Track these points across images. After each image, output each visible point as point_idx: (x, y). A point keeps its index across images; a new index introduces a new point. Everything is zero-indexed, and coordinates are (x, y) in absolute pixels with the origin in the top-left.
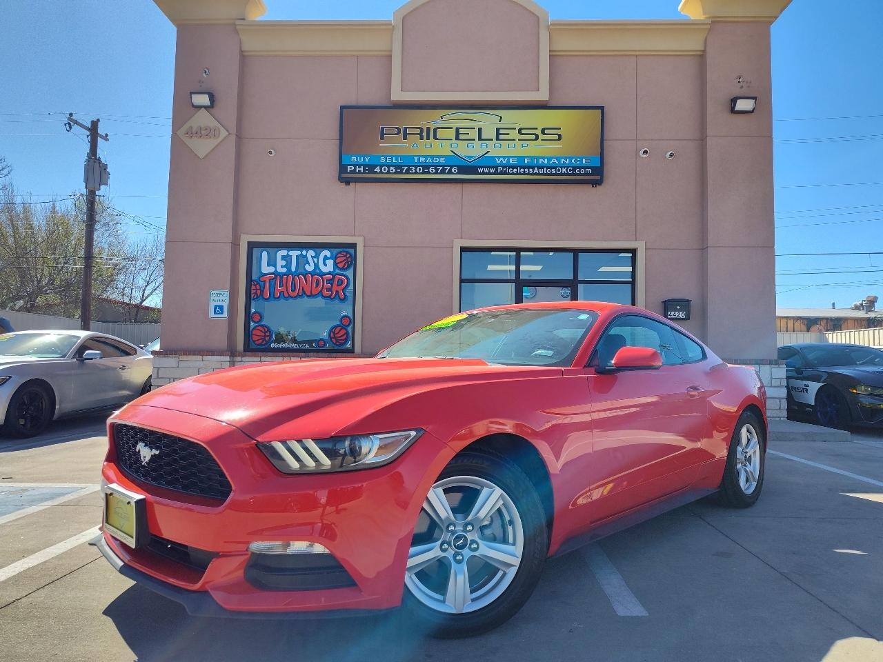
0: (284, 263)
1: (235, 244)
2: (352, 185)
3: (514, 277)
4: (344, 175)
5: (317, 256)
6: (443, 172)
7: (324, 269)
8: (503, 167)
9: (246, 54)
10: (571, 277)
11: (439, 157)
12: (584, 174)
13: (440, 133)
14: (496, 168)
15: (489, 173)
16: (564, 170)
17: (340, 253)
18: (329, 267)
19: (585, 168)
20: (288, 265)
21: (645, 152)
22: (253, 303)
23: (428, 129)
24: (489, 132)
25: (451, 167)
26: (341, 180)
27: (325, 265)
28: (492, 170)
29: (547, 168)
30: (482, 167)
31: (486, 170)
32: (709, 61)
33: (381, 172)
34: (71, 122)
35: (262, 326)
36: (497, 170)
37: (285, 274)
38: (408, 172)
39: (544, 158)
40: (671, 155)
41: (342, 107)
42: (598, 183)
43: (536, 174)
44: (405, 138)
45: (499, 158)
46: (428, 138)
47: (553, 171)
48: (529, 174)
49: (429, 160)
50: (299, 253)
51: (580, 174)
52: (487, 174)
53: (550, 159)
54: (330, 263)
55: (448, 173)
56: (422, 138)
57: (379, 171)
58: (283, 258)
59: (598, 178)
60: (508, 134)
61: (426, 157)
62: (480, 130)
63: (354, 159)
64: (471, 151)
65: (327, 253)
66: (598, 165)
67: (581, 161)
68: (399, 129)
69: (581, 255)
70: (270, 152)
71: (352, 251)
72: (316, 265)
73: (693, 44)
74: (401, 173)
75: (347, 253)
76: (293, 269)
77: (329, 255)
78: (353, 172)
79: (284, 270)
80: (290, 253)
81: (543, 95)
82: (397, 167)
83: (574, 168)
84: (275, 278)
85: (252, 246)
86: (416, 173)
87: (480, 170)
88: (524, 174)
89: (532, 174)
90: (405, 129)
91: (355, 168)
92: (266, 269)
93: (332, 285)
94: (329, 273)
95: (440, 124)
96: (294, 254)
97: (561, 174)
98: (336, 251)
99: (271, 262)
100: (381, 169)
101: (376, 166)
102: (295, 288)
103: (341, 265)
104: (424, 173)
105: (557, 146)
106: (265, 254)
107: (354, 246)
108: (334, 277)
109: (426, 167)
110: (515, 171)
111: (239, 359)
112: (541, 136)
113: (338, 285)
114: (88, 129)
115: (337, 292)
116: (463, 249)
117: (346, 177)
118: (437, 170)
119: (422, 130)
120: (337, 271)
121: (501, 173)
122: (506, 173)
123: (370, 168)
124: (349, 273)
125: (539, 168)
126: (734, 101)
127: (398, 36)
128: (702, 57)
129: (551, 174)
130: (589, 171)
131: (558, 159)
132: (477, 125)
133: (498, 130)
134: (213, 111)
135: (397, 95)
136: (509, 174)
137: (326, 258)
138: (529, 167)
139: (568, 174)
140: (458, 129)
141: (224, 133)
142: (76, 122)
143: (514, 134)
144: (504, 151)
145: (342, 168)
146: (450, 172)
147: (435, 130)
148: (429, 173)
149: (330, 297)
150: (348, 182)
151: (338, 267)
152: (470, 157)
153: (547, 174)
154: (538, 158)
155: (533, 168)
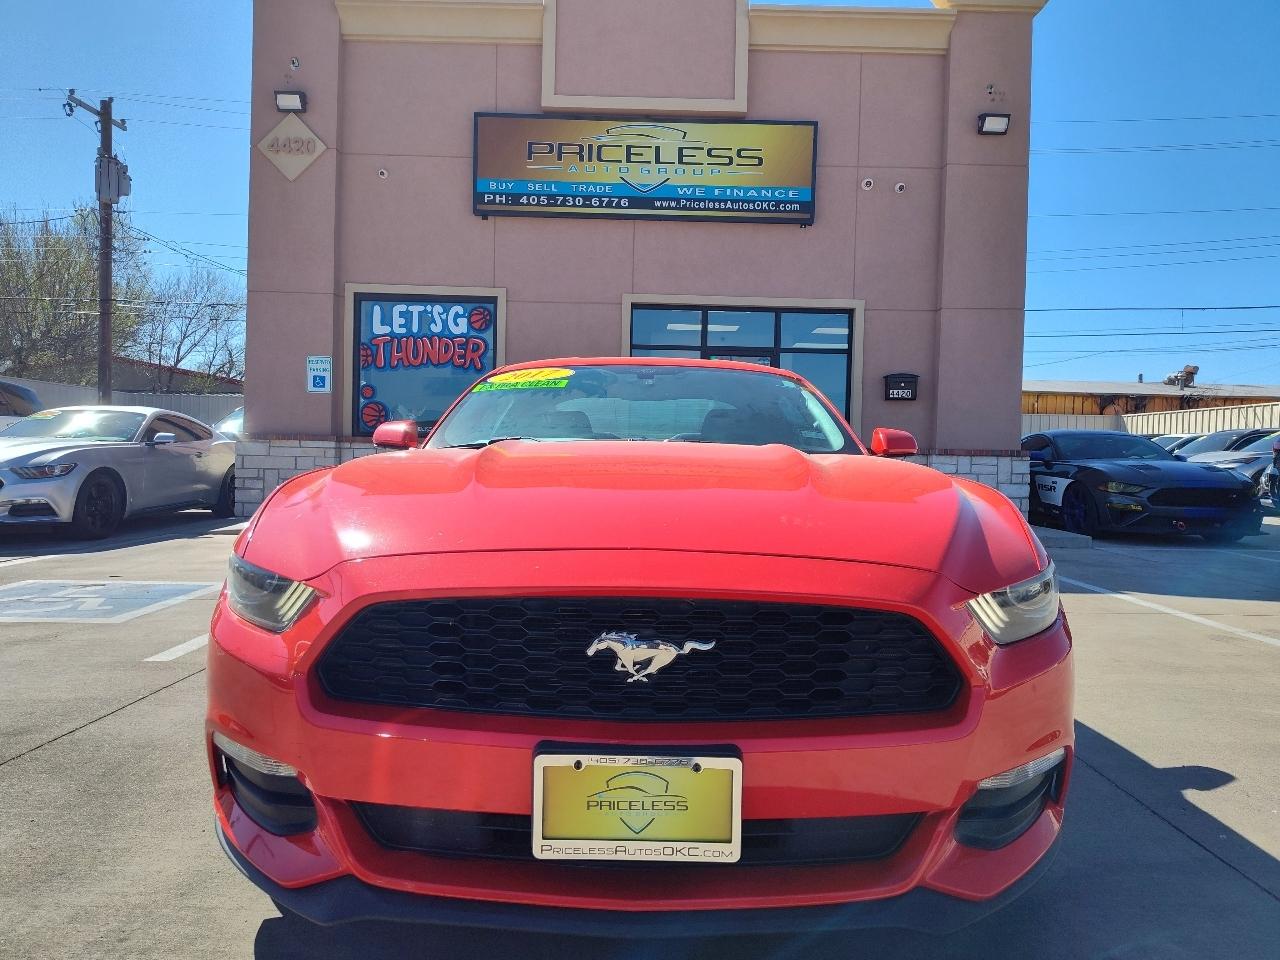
0: (403, 321)
1: (338, 296)
2: (491, 219)
3: (699, 344)
4: (479, 207)
5: (446, 311)
6: (610, 205)
7: (456, 331)
8: (687, 200)
9: (345, 38)
10: (771, 345)
11: (605, 185)
12: (790, 211)
13: (606, 154)
14: (678, 201)
15: (669, 208)
16: (765, 205)
17: (475, 309)
18: (462, 327)
19: (791, 203)
20: (408, 325)
21: (868, 184)
22: (362, 373)
23: (590, 146)
24: (669, 154)
25: (620, 198)
26: (476, 212)
27: (457, 325)
28: (673, 204)
29: (743, 202)
30: (659, 199)
31: (665, 204)
32: (953, 64)
33: (529, 204)
34: (72, 103)
35: (377, 403)
36: (678, 203)
37: (402, 336)
38: (563, 204)
39: (739, 189)
40: (901, 188)
41: (477, 115)
42: (807, 223)
43: (729, 210)
44: (560, 159)
45: (682, 187)
46: (590, 160)
47: (751, 206)
48: (720, 210)
49: (591, 188)
50: (422, 308)
51: (785, 211)
52: (665, 208)
53: (747, 190)
54: (463, 322)
55: (616, 207)
56: (582, 159)
57: (525, 202)
58: (402, 314)
59: (808, 216)
60: (694, 156)
61: (588, 184)
62: (658, 149)
63: (493, 186)
64: (645, 177)
65: (459, 309)
66: (808, 198)
67: (787, 194)
68: (551, 146)
69: (784, 316)
70: (382, 173)
71: (491, 307)
72: (445, 323)
73: (934, 40)
74: (555, 205)
75: (485, 309)
76: (415, 329)
77: (461, 311)
78: (493, 202)
79: (403, 331)
80: (411, 308)
81: (739, 106)
82: (549, 197)
83: (778, 203)
84: (392, 341)
85: (359, 298)
86: (574, 205)
87: (658, 204)
88: (714, 209)
89: (725, 210)
90: (560, 145)
91: (495, 198)
92: (379, 329)
93: (466, 350)
94: (462, 335)
95: (604, 140)
96: (416, 309)
97: (761, 211)
98: (470, 306)
99: (386, 320)
100: (528, 199)
101: (521, 196)
102: (418, 355)
103: (476, 326)
104: (584, 206)
105: (757, 172)
106: (377, 309)
107: (493, 300)
108: (467, 342)
109: (587, 198)
110: (702, 205)
111: (348, 445)
112: (736, 160)
113: (473, 351)
114: (98, 113)
115: (472, 360)
116: (635, 306)
117: (482, 208)
118: (601, 202)
119: (581, 148)
120: (473, 333)
121: (684, 208)
122: (690, 209)
123: (515, 198)
124: (488, 335)
125: (732, 202)
126: (982, 118)
127: (550, 19)
128: (944, 57)
129: (748, 210)
130: (797, 206)
131: (758, 190)
132: (654, 143)
133: (681, 150)
134: (305, 116)
135: (551, 100)
136: (694, 209)
137: (457, 315)
138: (720, 201)
139: (770, 211)
140: (629, 148)
141: (320, 147)
142: (80, 104)
143: (702, 156)
144: (683, 179)
145: (478, 197)
146: (619, 206)
147: (600, 148)
148: (591, 206)
149: (462, 366)
150: (485, 216)
151: (472, 327)
152: (644, 186)
153: (743, 210)
154: (732, 188)
155: (726, 202)
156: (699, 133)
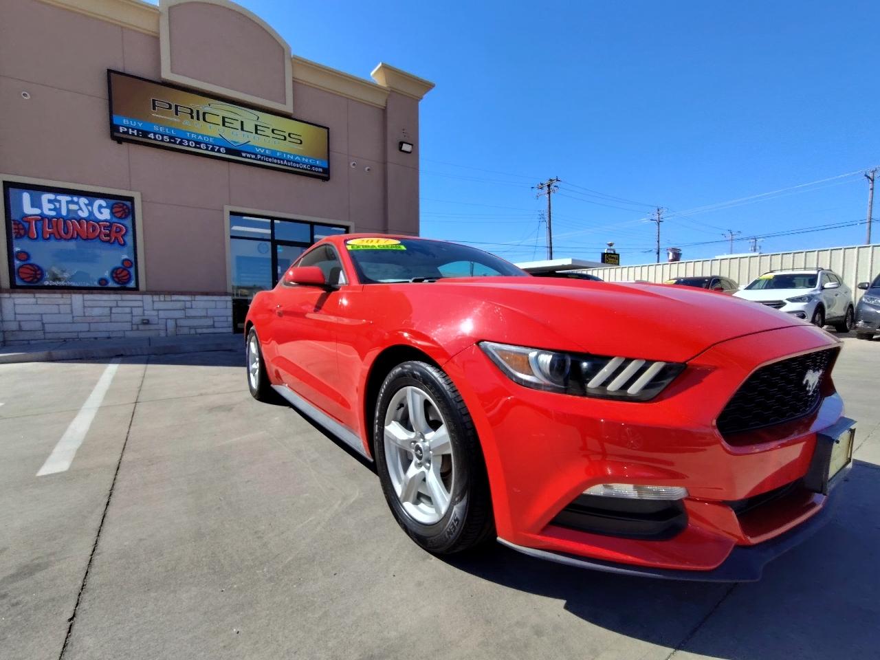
0: (52, 206)
2: (125, 145)
3: (270, 238)
5: (91, 204)
6: (213, 150)
7: (100, 217)
8: (262, 155)
11: (209, 137)
12: (318, 172)
13: (209, 118)
15: (251, 158)
16: (305, 166)
17: (116, 204)
18: (106, 215)
19: (318, 167)
20: (57, 209)
21: (354, 164)
22: (15, 242)
23: (198, 111)
24: (249, 126)
25: (220, 147)
26: (113, 138)
27: (101, 213)
28: (253, 156)
29: (293, 162)
30: (245, 152)
31: (248, 155)
32: (389, 115)
33: (155, 139)
35: (31, 265)
36: (256, 156)
37: (53, 217)
38: (181, 143)
39: (291, 155)
40: (368, 170)
41: (109, 71)
42: (327, 179)
43: (285, 165)
44: (177, 114)
45: (258, 148)
46: (198, 119)
47: (297, 165)
48: (280, 164)
49: (200, 137)
50: (69, 198)
51: (315, 171)
52: (249, 158)
53: (295, 156)
54: (106, 211)
55: (211, 151)
56: (192, 117)
57: (153, 137)
58: (50, 201)
59: (326, 175)
60: (264, 131)
61: (198, 134)
62: (242, 122)
63: (125, 122)
64: (236, 138)
65: (103, 203)
66: (327, 166)
67: (316, 162)
68: (170, 105)
69: (315, 227)
70: (25, 95)
71: (128, 203)
72: (91, 212)
73: (380, 101)
74: (175, 143)
75: (124, 205)
76: (64, 213)
78: (127, 133)
79: (53, 213)
80: (58, 198)
81: (288, 108)
82: (171, 137)
83: (311, 166)
84: (43, 220)
85: (9, 185)
86: (188, 146)
87: (244, 155)
88: (277, 163)
89: (283, 165)
90: (177, 106)
91: (128, 130)
92: (28, 209)
93: (110, 231)
94: (106, 221)
95: (207, 109)
96: (63, 199)
97: (302, 169)
98: (112, 202)
99: (36, 204)
100: (155, 136)
101: (150, 133)
102: (68, 229)
103: (119, 215)
104: (195, 147)
105: (300, 147)
106: (26, 195)
107: (131, 199)
108: (111, 224)
109: (198, 143)
110: (270, 160)
111: (7, 295)
112: (288, 138)
113: (116, 232)
115: (116, 238)
116: (232, 213)
117: (118, 136)
118: (207, 147)
119: (192, 111)
120: (115, 220)
121: (260, 160)
122: (263, 161)
123: (144, 133)
124: (128, 222)
125: (287, 161)
126: (401, 144)
127: (164, 23)
128: (384, 111)
129: (296, 167)
130: (321, 170)
131: (301, 157)
132: (240, 119)
133: (256, 126)
135: (167, 75)
136: (265, 161)
137: (100, 207)
138: (280, 159)
139: (307, 170)
140: (224, 118)
143: (269, 132)
144: (264, 143)
145: (114, 128)
146: (219, 151)
147: (204, 114)
148: (200, 148)
149: (108, 242)
150: (120, 141)
151: (115, 216)
152: (235, 142)
153: (293, 167)
154: (287, 154)
155: (283, 161)
156: (266, 119)
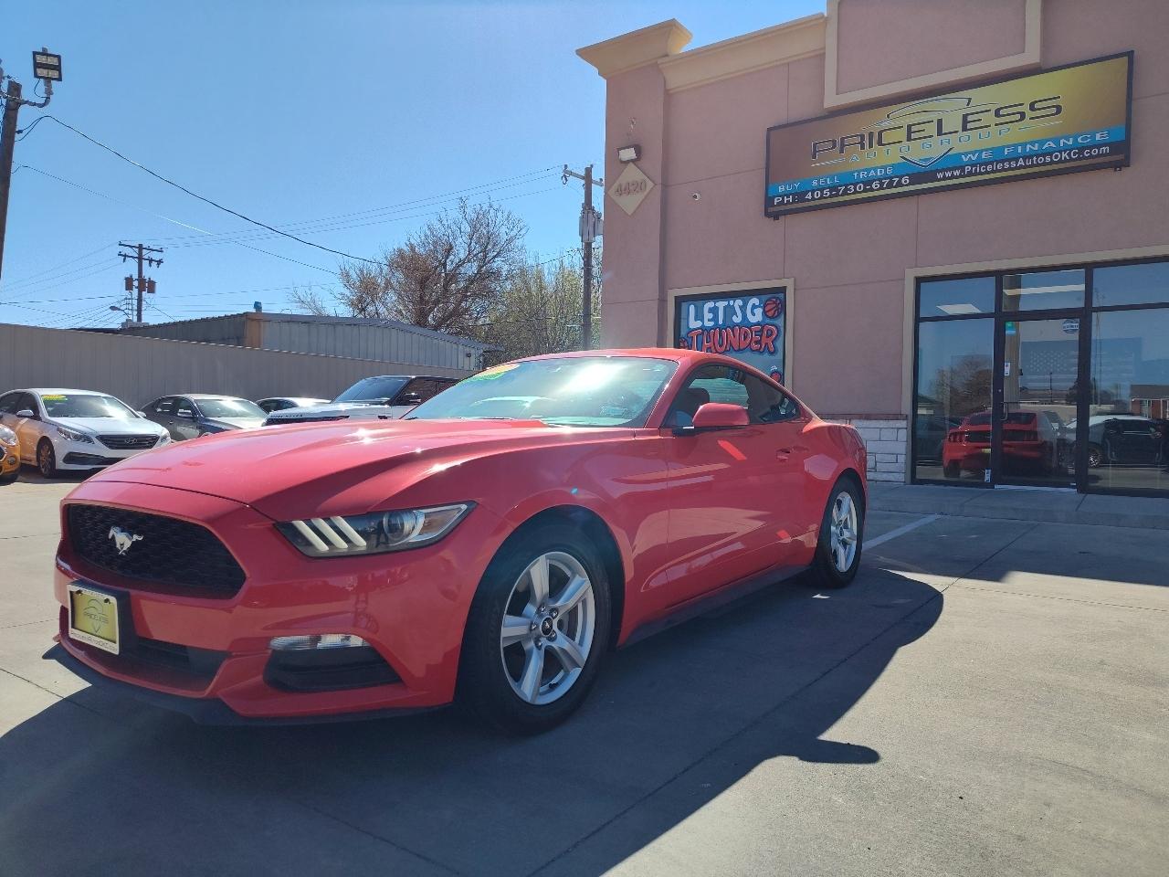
0: (711, 316)
1: (662, 301)
2: (782, 218)
3: (993, 310)
4: (771, 210)
5: (745, 305)
6: (890, 186)
7: (753, 320)
8: (972, 166)
9: (671, 92)
10: (1081, 304)
11: (885, 167)
12: (1099, 155)
13: (886, 138)
14: (962, 168)
15: (953, 177)
16: (1065, 155)
17: (769, 300)
18: (757, 317)
20: (715, 318)
23: (871, 135)
24: (952, 123)
25: (901, 177)
26: (767, 214)
27: (754, 315)
28: (957, 173)
29: (1038, 156)
30: (942, 171)
31: (948, 174)
33: (813, 199)
34: (567, 173)
37: (711, 328)
38: (845, 193)
39: (1032, 143)
41: (769, 130)
42: (1122, 164)
43: (1021, 167)
44: (842, 151)
45: (966, 154)
46: (871, 146)
47: (1048, 159)
48: (1010, 169)
49: (872, 173)
50: (726, 303)
51: (1091, 157)
52: (950, 178)
53: (1042, 143)
54: (759, 311)
55: (896, 186)
56: (863, 148)
57: (810, 197)
58: (711, 310)
59: (1121, 157)
60: (980, 120)
61: (868, 170)
62: (940, 122)
63: (781, 189)
64: (927, 151)
65: (755, 301)
66: (1121, 136)
67: (1093, 137)
68: (834, 142)
69: (1097, 271)
70: (695, 197)
71: (781, 295)
72: (744, 316)
74: (837, 195)
75: (777, 298)
76: (721, 322)
77: (757, 303)
78: (781, 203)
79: (711, 324)
80: (717, 304)
81: (1032, 56)
82: (832, 188)
83: (1082, 149)
84: (703, 333)
85: (680, 301)
86: (856, 192)
87: (940, 175)
88: (1004, 170)
89: (1016, 168)
90: (843, 139)
91: (783, 199)
92: (694, 324)
93: (761, 336)
94: (758, 324)
95: (886, 125)
96: (721, 304)
97: (1060, 161)
98: (765, 298)
99: (699, 316)
100: (812, 195)
101: (807, 193)
102: (722, 342)
103: (770, 314)
104: (865, 191)
105: (1056, 122)
106: (692, 308)
107: (783, 290)
108: (763, 327)
109: (868, 182)
110: (989, 168)
112: (1029, 114)
113: (767, 337)
114: (583, 178)
115: (766, 344)
116: (919, 281)
117: (773, 211)
118: (882, 184)
119: (862, 137)
120: (768, 321)
121: (970, 174)
122: (976, 174)
123: (800, 196)
124: (779, 322)
125: (1025, 158)
127: (832, 29)
129: (1045, 164)
130: (1105, 149)
131: (1056, 141)
132: (935, 117)
133: (965, 117)
134: (638, 163)
135: (832, 101)
136: (981, 173)
137: (754, 307)
138: (1009, 160)
139: (1071, 160)
140: (909, 127)
141: (650, 184)
142: (571, 173)
143: (989, 118)
144: (967, 145)
145: (768, 201)
146: (899, 185)
147: (880, 134)
148: (872, 190)
149: (758, 350)
150: (776, 216)
151: (767, 316)
152: (925, 160)
153: (1038, 165)
154: (1024, 145)
155: (1016, 160)
156: (981, 96)
